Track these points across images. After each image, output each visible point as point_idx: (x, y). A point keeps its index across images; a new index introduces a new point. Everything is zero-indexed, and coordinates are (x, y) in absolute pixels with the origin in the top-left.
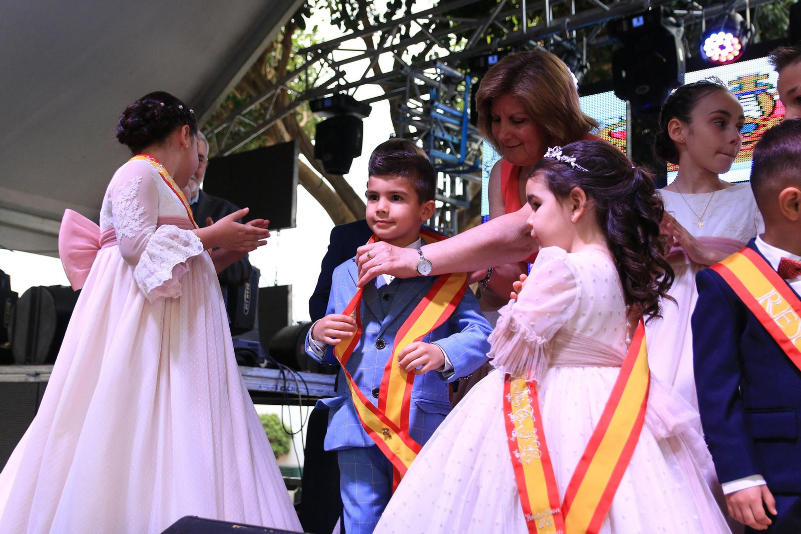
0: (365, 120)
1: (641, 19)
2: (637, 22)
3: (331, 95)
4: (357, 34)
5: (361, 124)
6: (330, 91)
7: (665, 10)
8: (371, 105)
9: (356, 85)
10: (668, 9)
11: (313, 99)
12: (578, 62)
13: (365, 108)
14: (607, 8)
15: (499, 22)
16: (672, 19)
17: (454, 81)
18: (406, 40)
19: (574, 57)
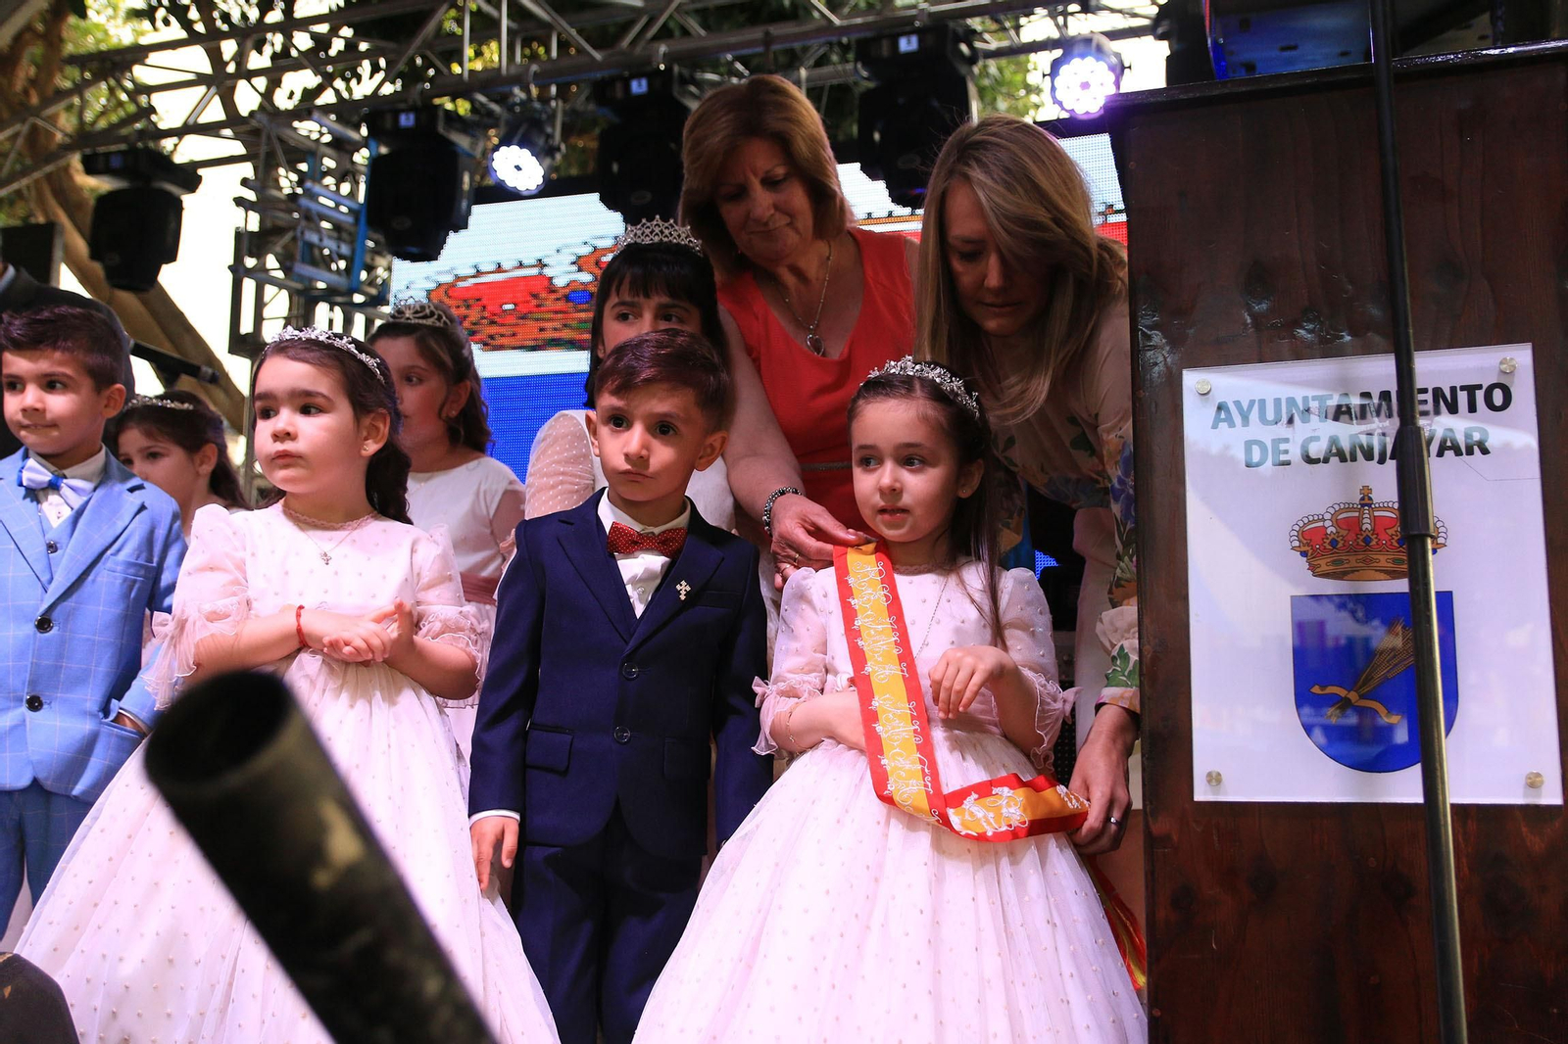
0: (187, 199)
1: (644, 82)
2: (638, 87)
3: (123, 147)
4: (193, 38)
5: (178, 207)
6: (124, 139)
7: (681, 75)
8: (201, 172)
9: (179, 133)
10: (686, 72)
11: (88, 151)
12: (546, 141)
13: (189, 177)
14: (598, 56)
15: (433, 53)
16: (693, 89)
17: (348, 147)
18: (283, 62)
19: (541, 131)
